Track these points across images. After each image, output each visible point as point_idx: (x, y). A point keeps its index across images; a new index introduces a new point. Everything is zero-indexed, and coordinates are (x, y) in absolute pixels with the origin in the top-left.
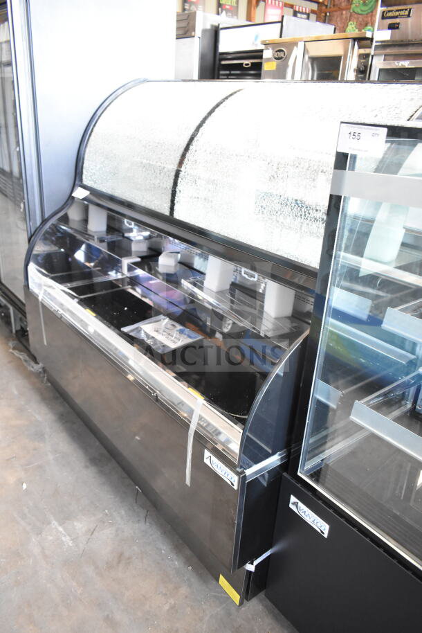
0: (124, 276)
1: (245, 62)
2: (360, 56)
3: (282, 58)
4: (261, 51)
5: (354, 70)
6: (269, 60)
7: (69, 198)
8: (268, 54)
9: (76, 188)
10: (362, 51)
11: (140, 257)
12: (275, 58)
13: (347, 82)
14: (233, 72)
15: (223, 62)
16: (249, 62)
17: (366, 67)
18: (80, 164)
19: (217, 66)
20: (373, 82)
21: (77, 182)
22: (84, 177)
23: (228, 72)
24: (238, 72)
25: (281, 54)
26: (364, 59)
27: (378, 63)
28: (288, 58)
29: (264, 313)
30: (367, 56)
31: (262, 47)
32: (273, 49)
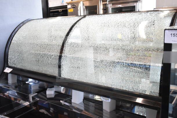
0: (31, 103)
1: (59, 10)
2: (103, 5)
3: (75, 7)
4: (67, 6)
5: (102, 9)
6: (70, 8)
7: (2, 73)
8: (69, 6)
9: (5, 68)
10: (104, 3)
11: (37, 92)
12: (72, 8)
13: (101, 14)
14: (55, 14)
15: (51, 11)
16: (61, 10)
17: (106, 8)
18: (6, 57)
19: (49, 12)
20: (110, 14)
21: (5, 65)
22: (9, 63)
23: (53, 14)
24: (57, 14)
25: (75, 6)
26: (105, 5)
27: (110, 7)
28: (77, 7)
29: (103, 110)
30: (106, 4)
31: (67, 4)
32: (71, 5)
